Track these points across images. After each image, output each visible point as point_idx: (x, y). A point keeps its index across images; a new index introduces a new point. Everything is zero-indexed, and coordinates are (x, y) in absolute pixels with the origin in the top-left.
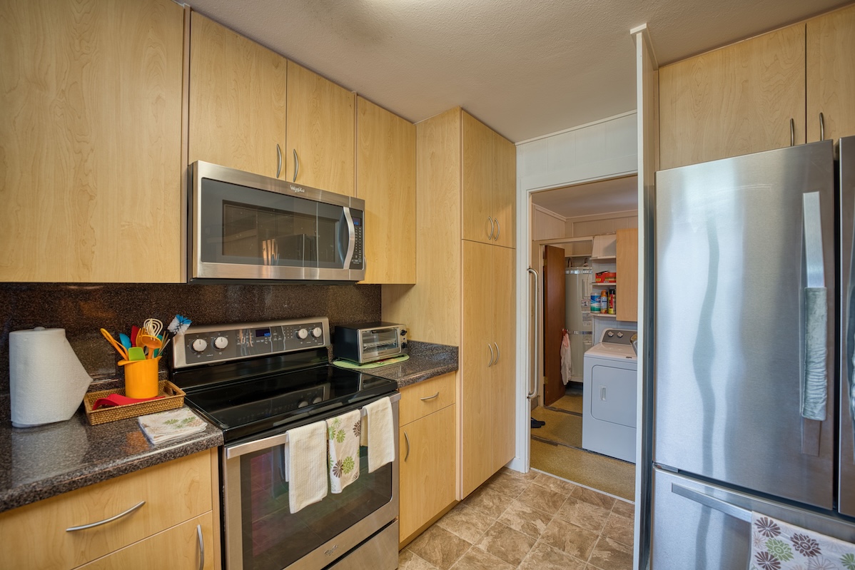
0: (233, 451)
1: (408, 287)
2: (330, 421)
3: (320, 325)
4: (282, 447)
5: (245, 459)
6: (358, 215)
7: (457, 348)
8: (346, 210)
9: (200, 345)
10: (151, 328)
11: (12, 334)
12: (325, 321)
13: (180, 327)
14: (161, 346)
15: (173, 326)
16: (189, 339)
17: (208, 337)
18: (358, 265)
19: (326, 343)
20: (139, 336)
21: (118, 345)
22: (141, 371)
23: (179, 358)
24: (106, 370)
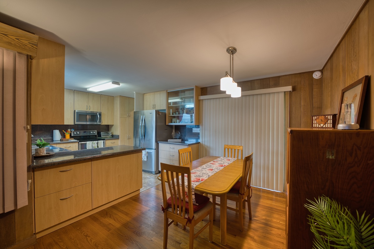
0: (80, 143)
1: (113, 125)
2: (93, 142)
3: (95, 131)
4: (86, 143)
5: (82, 144)
6: (100, 115)
7: (119, 135)
8: (98, 114)
9: (75, 133)
10: (69, 130)
11: (54, 130)
12: (96, 131)
13: (73, 130)
14: (70, 133)
15: (72, 130)
16: (74, 132)
17: (77, 132)
18: (100, 122)
19: (96, 134)
20: (68, 131)
21: (65, 132)
22: (68, 136)
23: (72, 135)
24: (63, 136)
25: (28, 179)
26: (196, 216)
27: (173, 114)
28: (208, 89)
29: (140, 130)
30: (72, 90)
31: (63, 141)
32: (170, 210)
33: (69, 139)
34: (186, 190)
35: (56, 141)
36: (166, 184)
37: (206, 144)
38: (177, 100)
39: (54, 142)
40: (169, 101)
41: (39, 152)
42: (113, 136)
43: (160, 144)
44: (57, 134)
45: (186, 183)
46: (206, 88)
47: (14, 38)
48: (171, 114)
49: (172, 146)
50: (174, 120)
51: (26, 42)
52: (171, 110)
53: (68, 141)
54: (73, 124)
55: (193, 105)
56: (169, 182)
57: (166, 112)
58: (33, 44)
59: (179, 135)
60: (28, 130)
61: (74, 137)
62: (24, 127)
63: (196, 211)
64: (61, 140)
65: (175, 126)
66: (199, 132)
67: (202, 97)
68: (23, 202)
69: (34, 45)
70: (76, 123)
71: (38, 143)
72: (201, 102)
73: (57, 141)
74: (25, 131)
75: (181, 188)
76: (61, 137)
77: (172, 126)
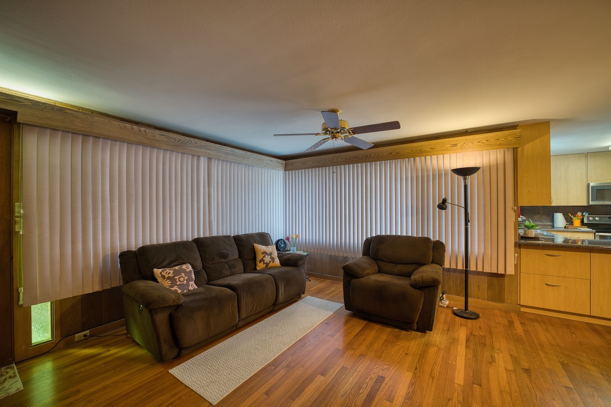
0: (597, 234)
5: (600, 236)
9: (591, 219)
10: (579, 214)
11: (555, 214)
13: (586, 214)
14: (581, 218)
15: (584, 214)
16: (588, 217)
17: (594, 217)
20: (577, 215)
21: (572, 217)
22: (577, 222)
23: (586, 221)
24: (570, 221)
25: (515, 252)
30: (584, 153)
31: (568, 228)
33: (578, 227)
35: (558, 228)
39: (555, 229)
41: (527, 233)
44: (560, 219)
47: (503, 139)
51: (512, 138)
53: (577, 229)
54: (585, 204)
58: (516, 138)
60: (515, 211)
61: (589, 225)
62: (512, 208)
64: (565, 227)
68: (511, 271)
69: (518, 138)
70: (591, 203)
71: (527, 224)
73: (560, 228)
74: (513, 212)
76: (566, 223)
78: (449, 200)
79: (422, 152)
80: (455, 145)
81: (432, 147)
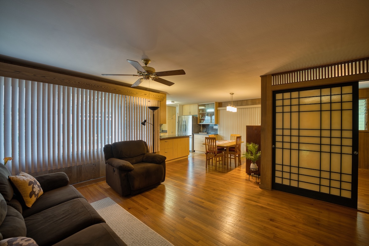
7: (167, 130)
26: (218, 155)
27: (201, 118)
28: (223, 103)
29: (183, 127)
32: (208, 154)
34: (214, 146)
36: (207, 146)
37: (221, 135)
38: (203, 108)
40: (200, 108)
42: (163, 131)
43: (194, 135)
45: (214, 144)
46: (222, 103)
48: (200, 117)
49: (202, 136)
50: (202, 121)
52: (200, 115)
55: (214, 110)
56: (208, 144)
57: (198, 116)
59: (205, 130)
63: (217, 153)
65: (202, 125)
66: (217, 128)
67: (219, 108)
72: (219, 111)
75: (213, 146)
77: (201, 125)
78: (147, 121)
79: (132, 94)
80: (146, 95)
81: (137, 92)
